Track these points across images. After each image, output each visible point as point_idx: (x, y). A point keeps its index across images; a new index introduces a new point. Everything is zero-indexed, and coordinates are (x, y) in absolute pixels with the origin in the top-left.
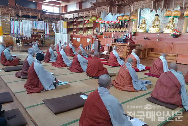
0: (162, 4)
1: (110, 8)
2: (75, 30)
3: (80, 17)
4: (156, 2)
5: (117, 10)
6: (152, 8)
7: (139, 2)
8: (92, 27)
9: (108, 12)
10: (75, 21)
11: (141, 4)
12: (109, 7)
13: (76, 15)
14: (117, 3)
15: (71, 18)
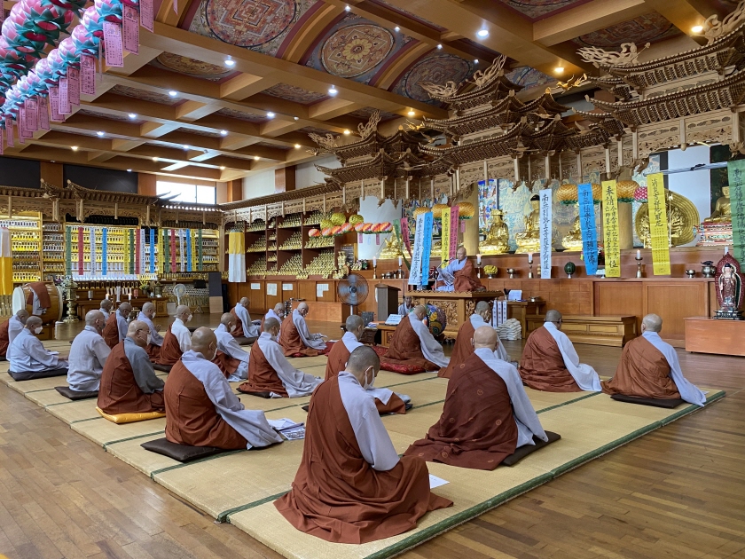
0: (544, 166)
1: (386, 184)
2: (274, 259)
3: (289, 217)
4: (527, 162)
5: (410, 190)
6: (517, 177)
7: (474, 162)
8: (332, 244)
9: (382, 197)
10: (273, 231)
11: (481, 168)
12: (382, 182)
13: (277, 209)
14: (408, 168)
15: (258, 221)
